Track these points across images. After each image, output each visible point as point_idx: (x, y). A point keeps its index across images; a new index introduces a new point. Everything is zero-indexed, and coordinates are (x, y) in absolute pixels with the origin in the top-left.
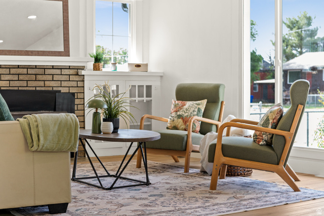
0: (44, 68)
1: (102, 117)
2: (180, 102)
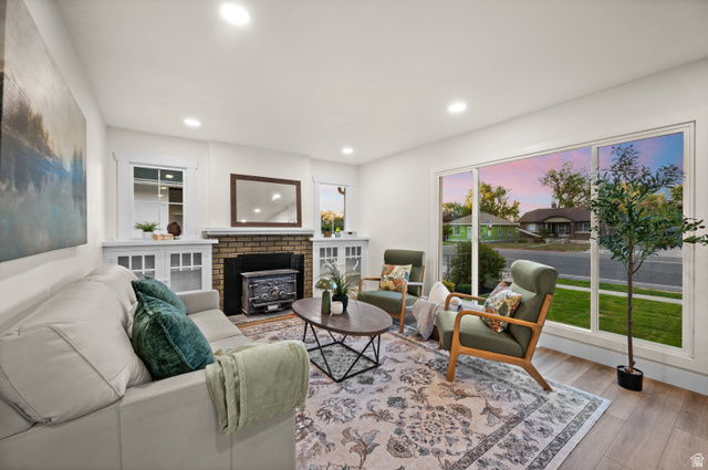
0: (281, 236)
1: (332, 295)
2: (388, 266)
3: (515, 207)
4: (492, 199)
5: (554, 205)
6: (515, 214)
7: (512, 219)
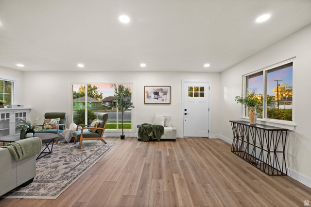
2: (47, 119)
3: (101, 95)
4: (91, 90)
5: (115, 95)
6: (101, 98)
7: (100, 100)
